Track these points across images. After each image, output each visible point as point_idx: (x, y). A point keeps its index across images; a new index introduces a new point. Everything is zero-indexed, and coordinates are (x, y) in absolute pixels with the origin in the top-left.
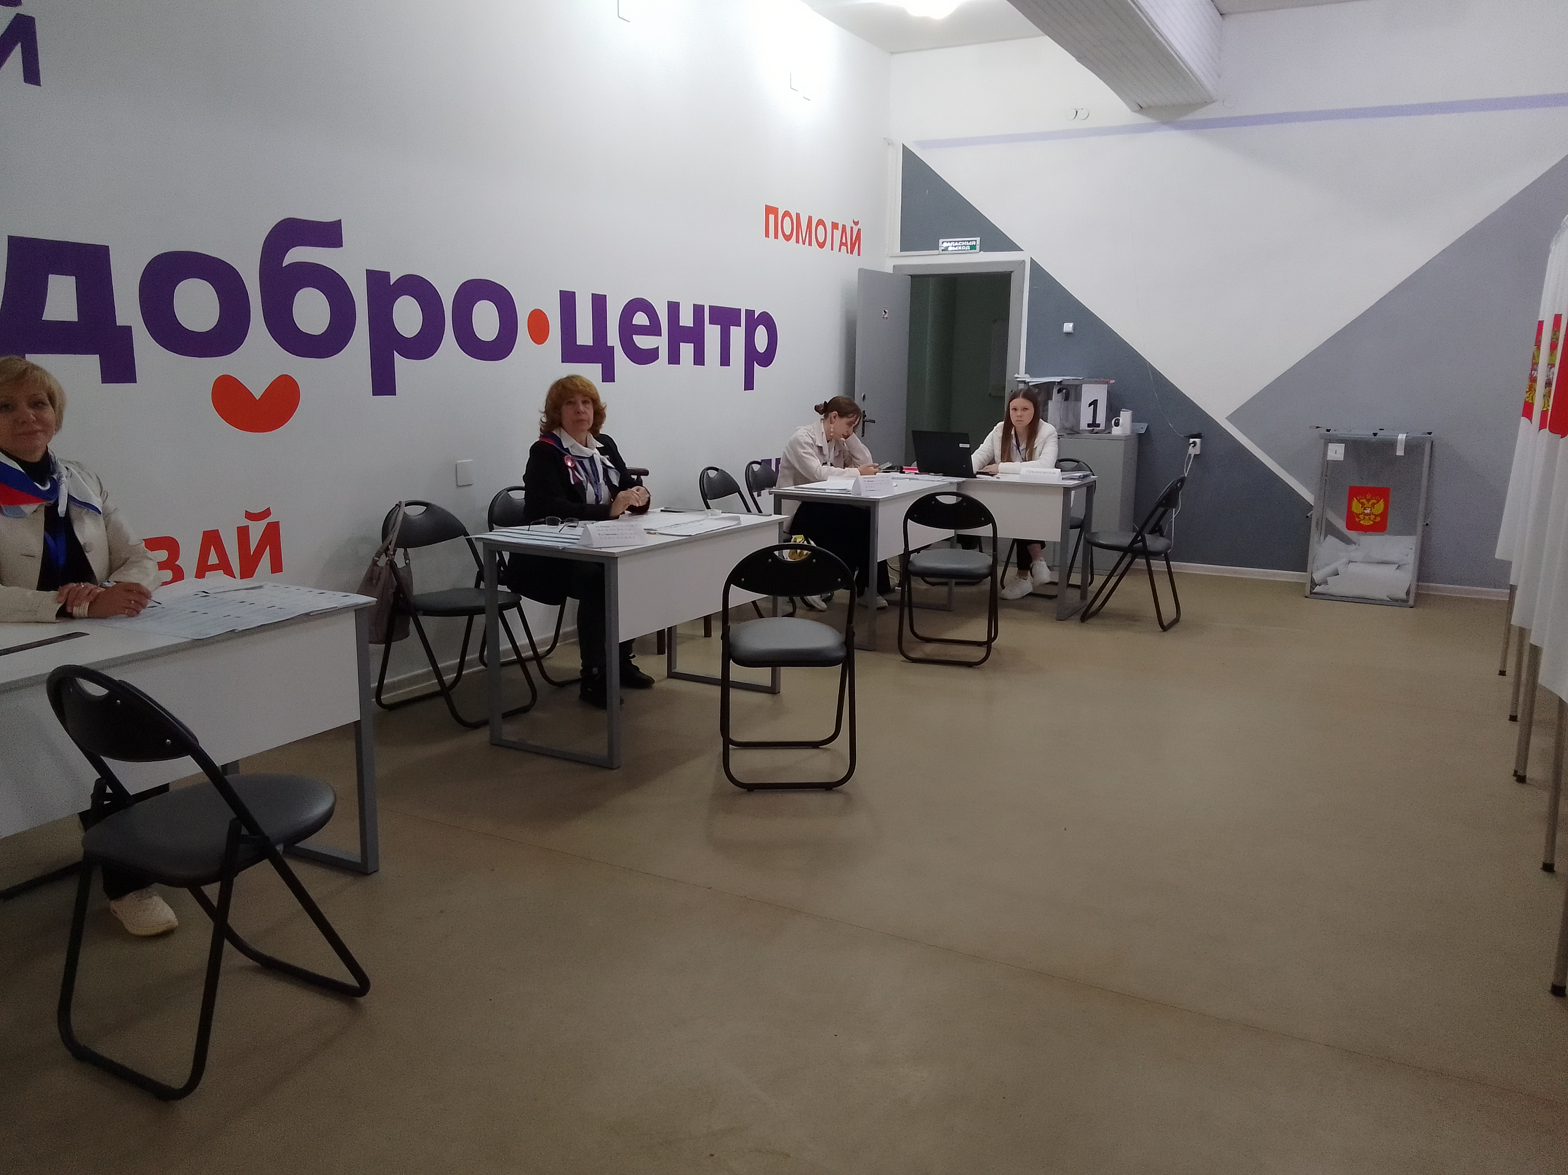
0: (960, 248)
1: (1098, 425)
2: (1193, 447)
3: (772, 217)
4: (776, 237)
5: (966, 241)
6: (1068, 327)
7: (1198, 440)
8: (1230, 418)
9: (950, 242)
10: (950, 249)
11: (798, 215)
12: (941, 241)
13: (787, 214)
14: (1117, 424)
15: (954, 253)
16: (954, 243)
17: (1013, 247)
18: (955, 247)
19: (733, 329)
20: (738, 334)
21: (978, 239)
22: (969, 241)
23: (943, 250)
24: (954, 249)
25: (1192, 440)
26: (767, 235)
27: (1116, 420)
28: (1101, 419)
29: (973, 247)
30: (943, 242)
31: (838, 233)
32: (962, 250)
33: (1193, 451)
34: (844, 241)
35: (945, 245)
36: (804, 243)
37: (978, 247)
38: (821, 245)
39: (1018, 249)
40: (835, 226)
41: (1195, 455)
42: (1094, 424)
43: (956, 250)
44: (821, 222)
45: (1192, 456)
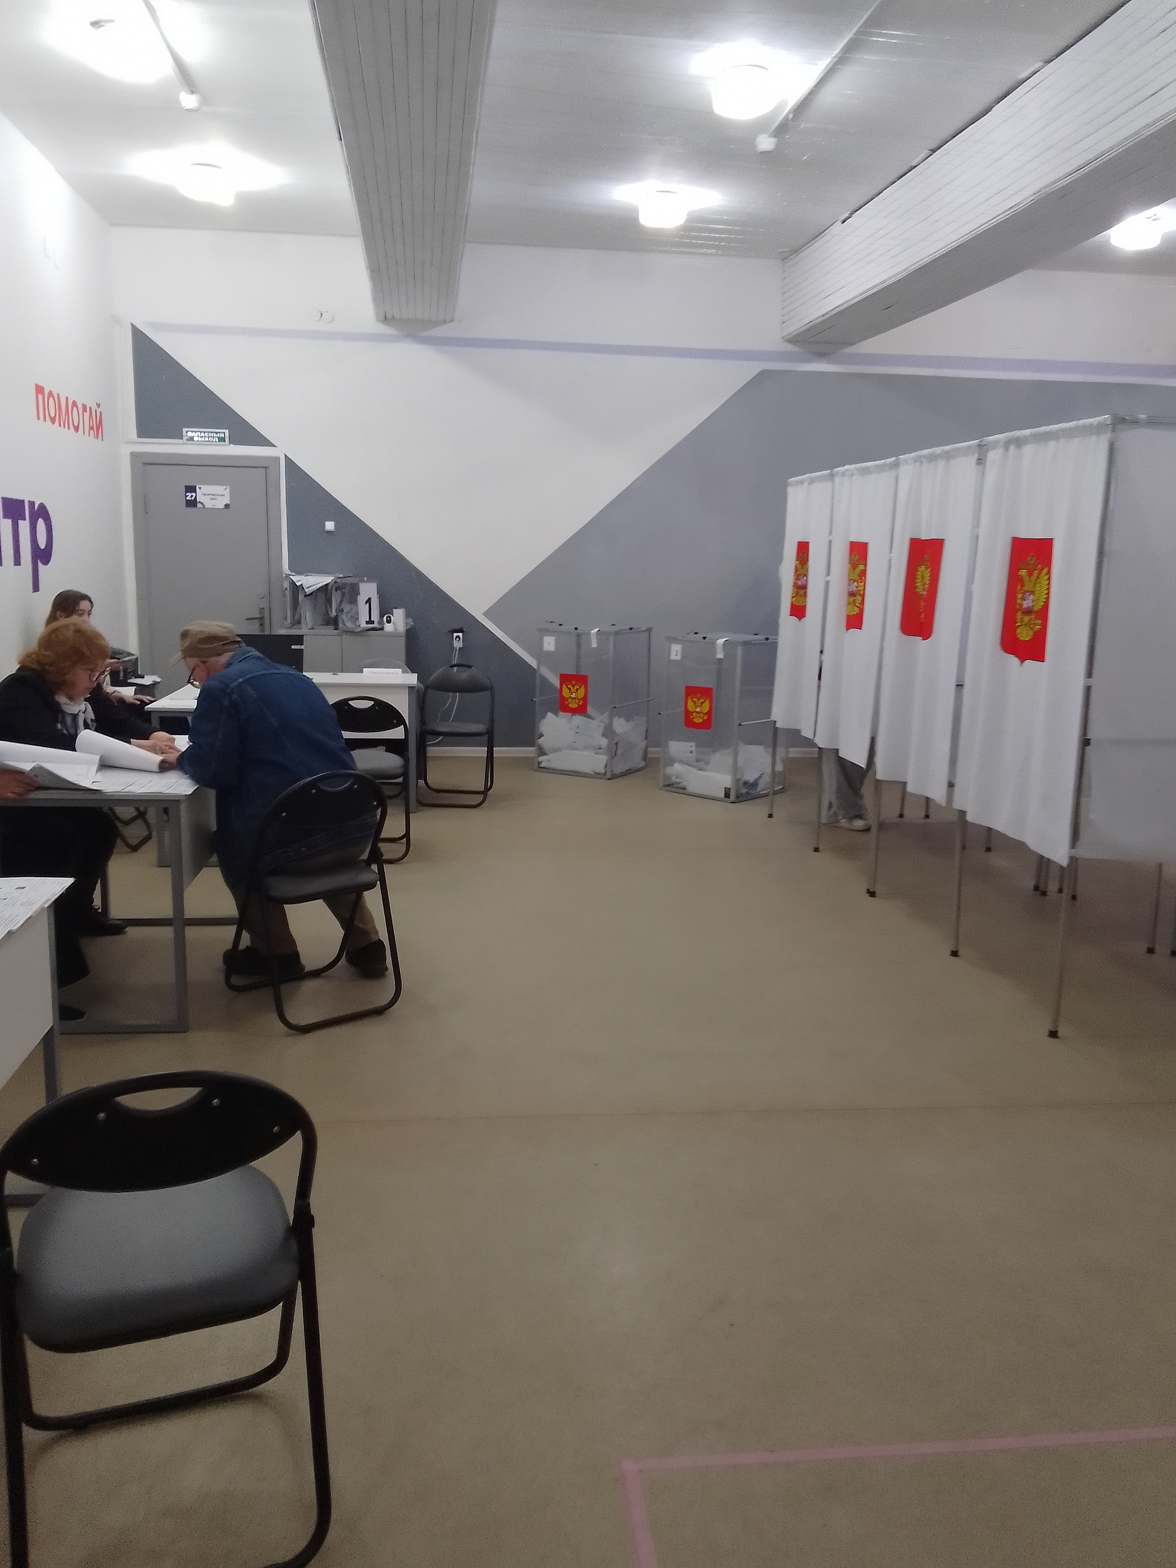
0: (207, 439)
1: (373, 622)
2: (458, 641)
3: (40, 396)
4: (45, 420)
5: (213, 432)
6: (330, 526)
7: (460, 635)
8: (487, 614)
9: (195, 432)
10: (196, 439)
11: (58, 395)
12: (185, 430)
13: (51, 394)
14: (389, 621)
15: (199, 443)
16: (199, 433)
17: (262, 441)
18: (202, 437)
19: (21, 523)
20: (24, 526)
21: (227, 431)
22: (217, 433)
23: (187, 440)
24: (200, 439)
25: (455, 635)
26: (38, 419)
27: (387, 617)
28: (375, 616)
29: (222, 440)
30: (187, 432)
31: (87, 415)
32: (209, 441)
33: (457, 644)
34: (91, 425)
35: (190, 434)
36: (64, 427)
37: (227, 439)
38: (77, 429)
39: (270, 444)
40: (84, 407)
41: (460, 648)
42: (370, 622)
43: (202, 441)
44: (74, 404)
45: (458, 649)
